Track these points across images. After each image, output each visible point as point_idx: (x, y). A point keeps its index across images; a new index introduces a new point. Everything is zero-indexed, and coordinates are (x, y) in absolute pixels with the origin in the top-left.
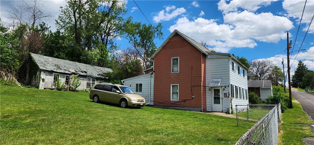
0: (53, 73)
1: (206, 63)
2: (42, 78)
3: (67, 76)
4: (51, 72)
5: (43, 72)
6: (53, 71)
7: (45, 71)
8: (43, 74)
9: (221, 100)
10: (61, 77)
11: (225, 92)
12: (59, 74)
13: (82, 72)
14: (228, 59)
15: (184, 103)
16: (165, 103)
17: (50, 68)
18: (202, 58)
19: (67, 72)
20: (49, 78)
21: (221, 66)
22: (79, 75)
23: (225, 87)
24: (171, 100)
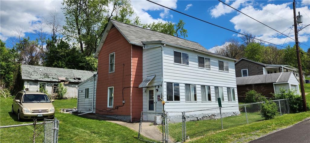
0: (39, 83)
1: (143, 56)
2: (25, 88)
3: (55, 84)
4: (36, 82)
5: (27, 82)
6: (38, 80)
7: (28, 81)
8: (27, 84)
9: (154, 104)
10: (48, 86)
11: (159, 93)
12: (45, 83)
13: (75, 79)
14: (161, 48)
15: (117, 110)
16: (103, 111)
17: (33, 78)
18: (132, 50)
19: (54, 80)
20: (33, 88)
21: (155, 59)
22: (69, 82)
23: (159, 87)
24: (108, 106)
